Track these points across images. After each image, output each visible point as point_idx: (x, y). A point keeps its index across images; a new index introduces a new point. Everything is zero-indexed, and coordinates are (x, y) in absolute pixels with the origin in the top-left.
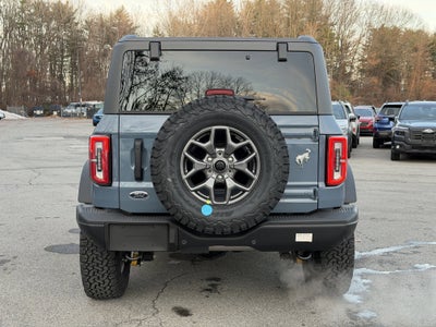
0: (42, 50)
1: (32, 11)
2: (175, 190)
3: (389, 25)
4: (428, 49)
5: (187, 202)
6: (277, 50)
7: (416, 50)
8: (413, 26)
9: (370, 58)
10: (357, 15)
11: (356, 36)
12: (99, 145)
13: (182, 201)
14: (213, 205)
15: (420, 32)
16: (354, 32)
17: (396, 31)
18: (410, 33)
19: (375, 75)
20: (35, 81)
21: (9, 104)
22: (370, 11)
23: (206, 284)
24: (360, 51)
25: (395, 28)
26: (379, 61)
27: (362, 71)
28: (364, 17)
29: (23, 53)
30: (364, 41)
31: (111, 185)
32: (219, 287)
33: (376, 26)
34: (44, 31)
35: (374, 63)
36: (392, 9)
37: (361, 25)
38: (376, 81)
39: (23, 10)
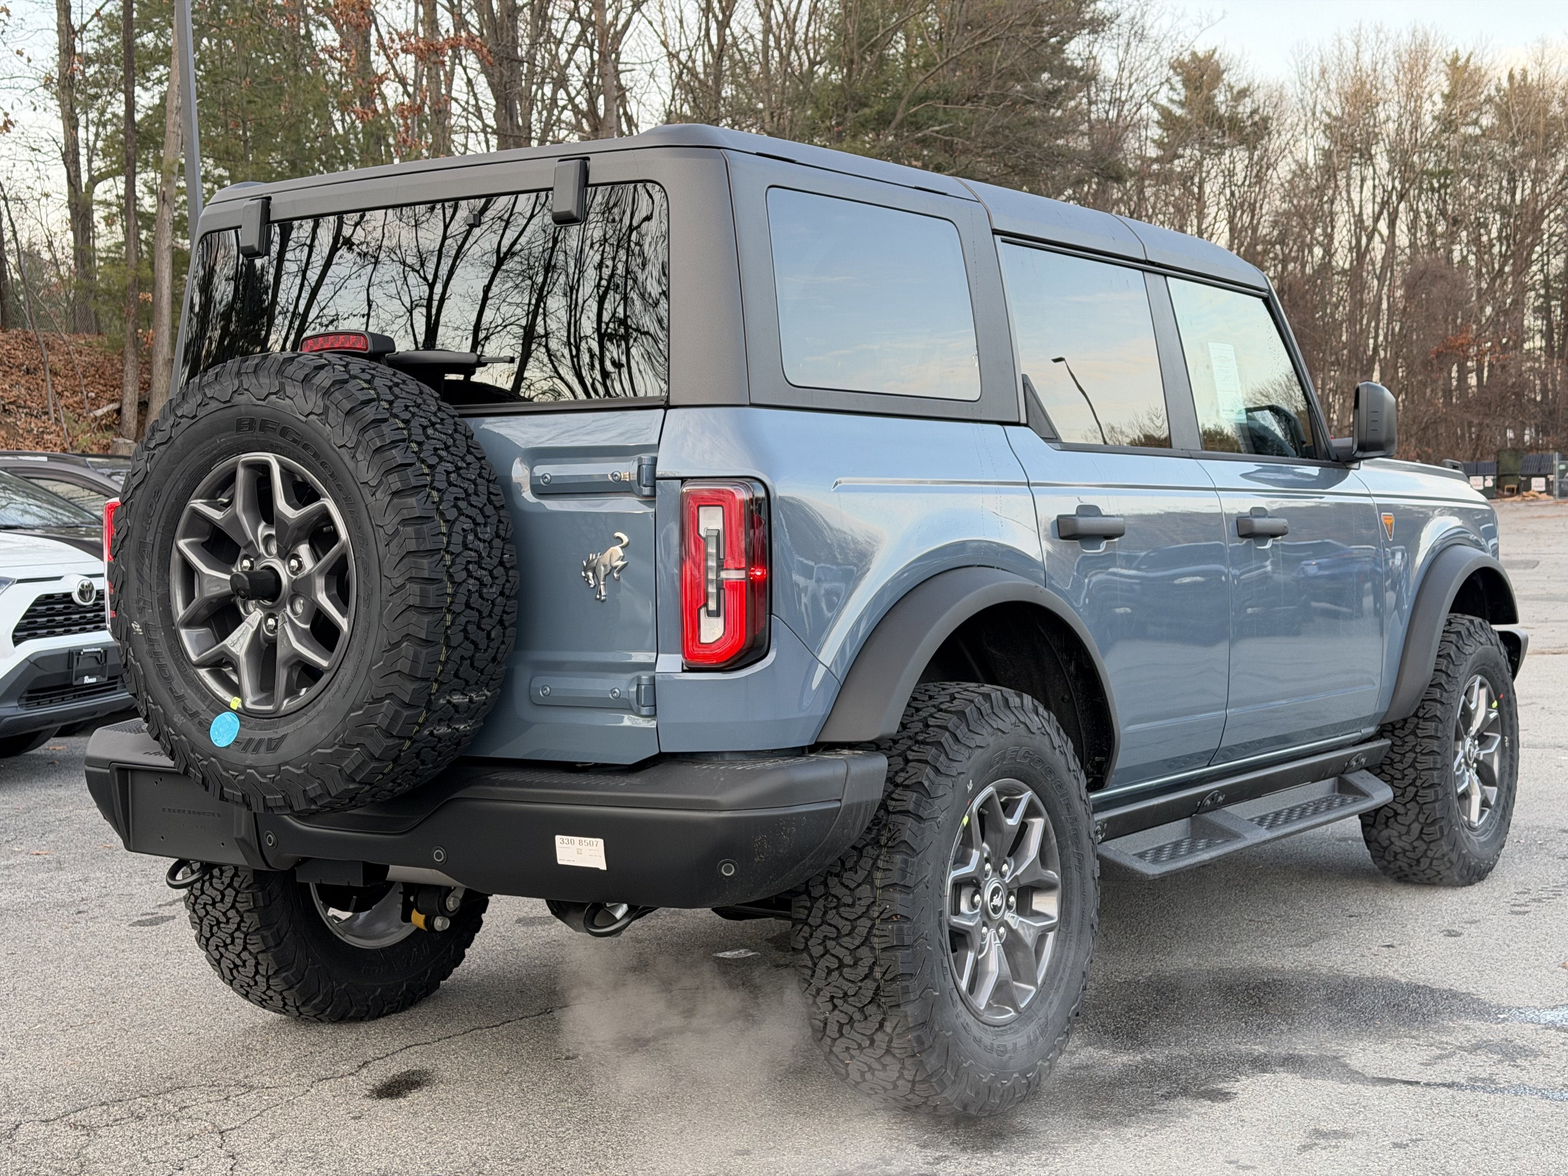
1: (1486, 121)
2: (149, 661)
5: (179, 698)
13: (166, 697)
14: (243, 714)
39: (1447, 124)
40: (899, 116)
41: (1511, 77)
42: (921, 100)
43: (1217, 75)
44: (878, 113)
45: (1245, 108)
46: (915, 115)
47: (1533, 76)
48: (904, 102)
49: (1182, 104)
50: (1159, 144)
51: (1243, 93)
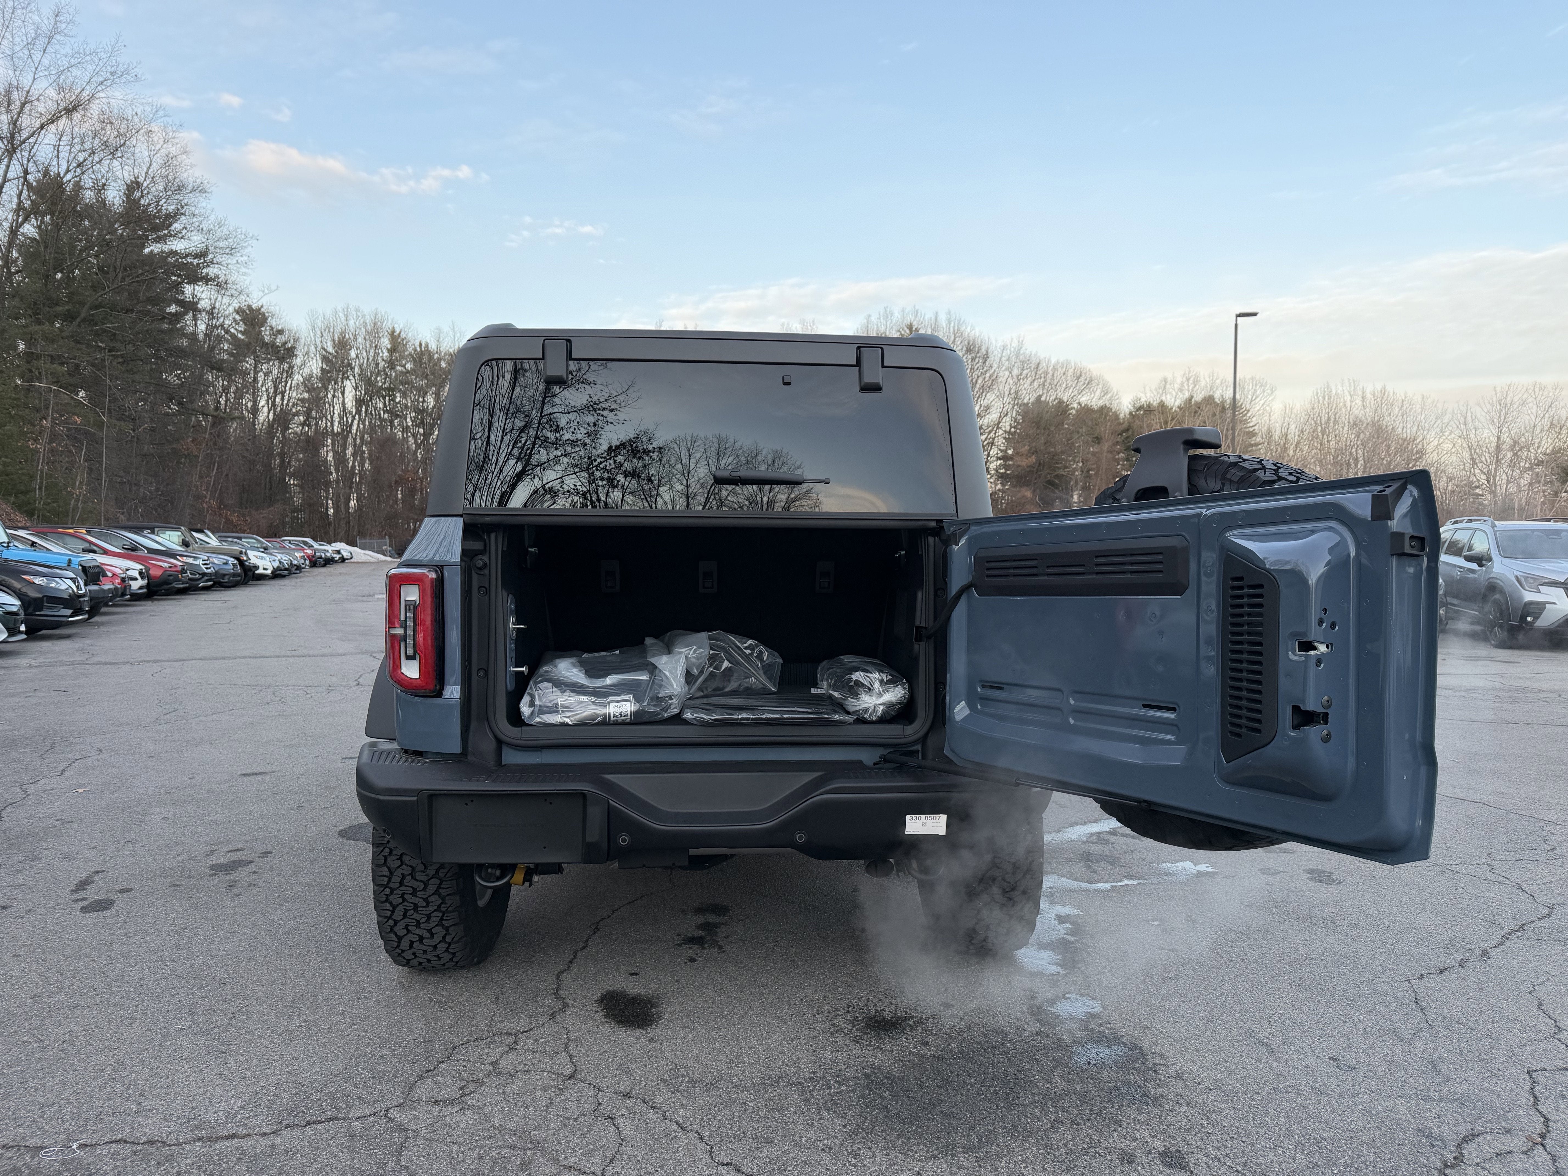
0: (427, 435)
1: (409, 366)
3: (1050, 397)
4: (1119, 439)
6: (858, 363)
7: (1098, 440)
8: (1092, 399)
9: (1017, 453)
10: (994, 380)
11: (993, 416)
12: (411, 594)
15: (1104, 411)
16: (988, 408)
17: (1062, 408)
18: (1086, 410)
19: (1027, 484)
20: (412, 492)
21: (362, 535)
22: (1016, 372)
23: (691, 925)
24: (1000, 442)
25: (1061, 402)
26: (1033, 459)
27: (1003, 477)
28: (1005, 382)
29: (391, 440)
30: (1006, 424)
31: (439, 694)
32: (722, 931)
33: (1028, 398)
34: (431, 401)
35: (1024, 462)
36: (1055, 369)
37: (1001, 396)
38: (1029, 494)
39: (391, 364)
40: (83, 315)
41: (421, 345)
42: (97, 307)
43: (265, 319)
44: (67, 310)
45: (279, 340)
46: (93, 315)
47: (433, 346)
48: (86, 307)
49: (243, 333)
50: (231, 354)
51: (281, 332)
